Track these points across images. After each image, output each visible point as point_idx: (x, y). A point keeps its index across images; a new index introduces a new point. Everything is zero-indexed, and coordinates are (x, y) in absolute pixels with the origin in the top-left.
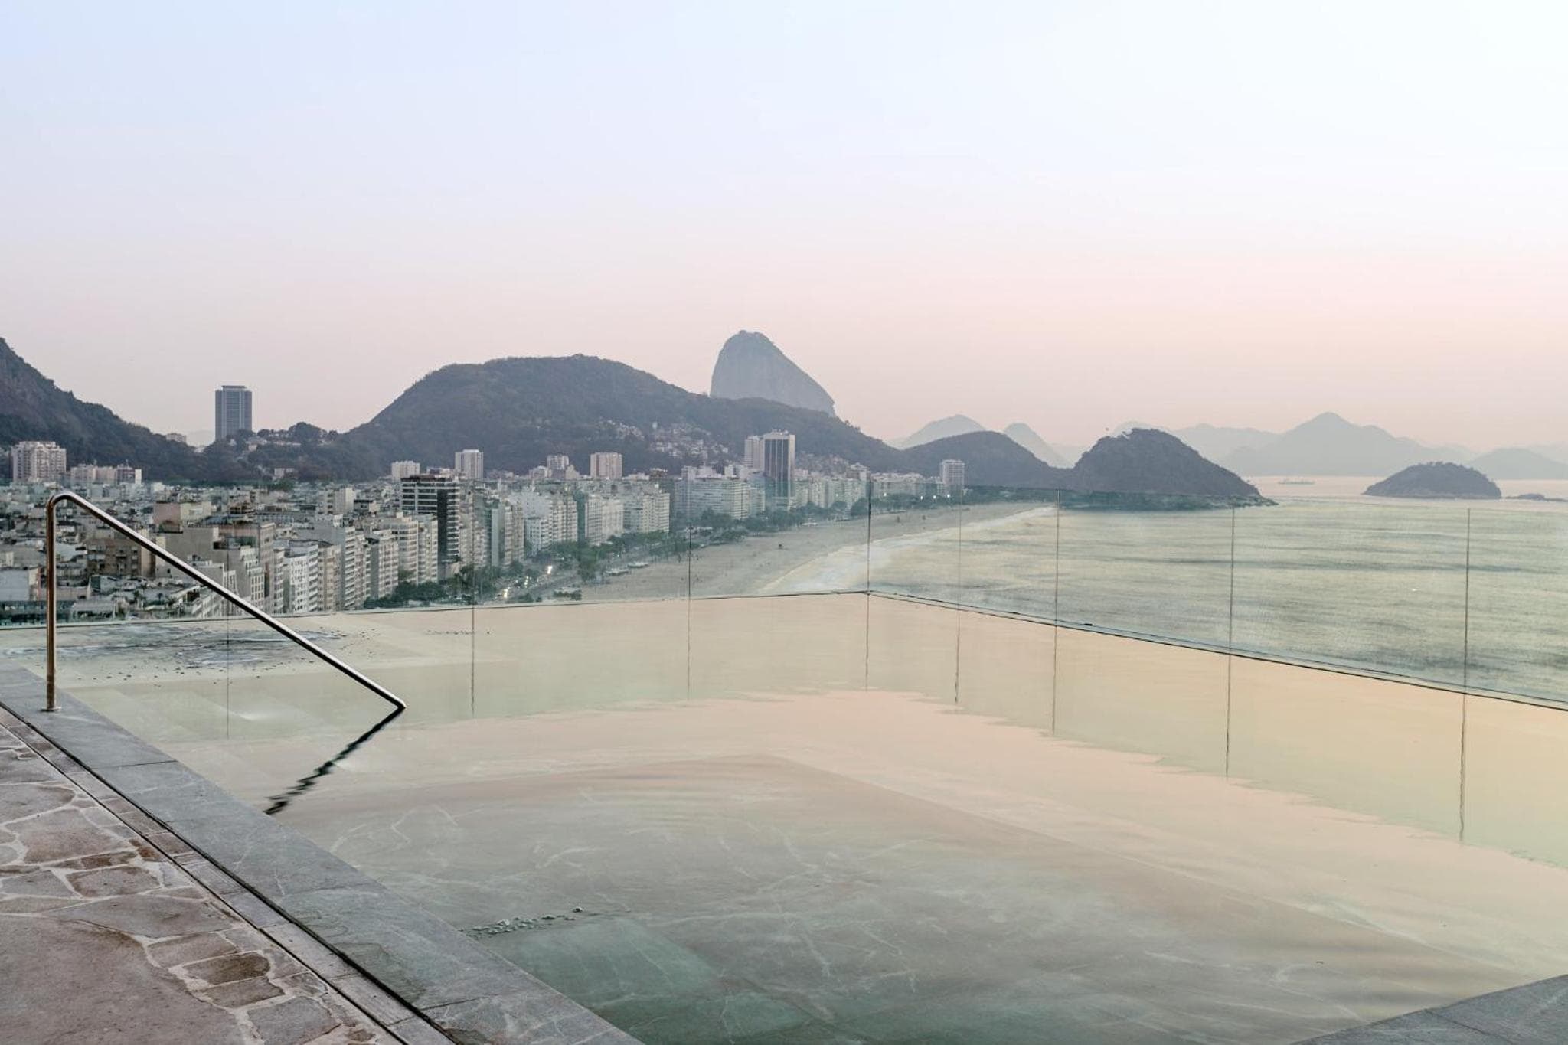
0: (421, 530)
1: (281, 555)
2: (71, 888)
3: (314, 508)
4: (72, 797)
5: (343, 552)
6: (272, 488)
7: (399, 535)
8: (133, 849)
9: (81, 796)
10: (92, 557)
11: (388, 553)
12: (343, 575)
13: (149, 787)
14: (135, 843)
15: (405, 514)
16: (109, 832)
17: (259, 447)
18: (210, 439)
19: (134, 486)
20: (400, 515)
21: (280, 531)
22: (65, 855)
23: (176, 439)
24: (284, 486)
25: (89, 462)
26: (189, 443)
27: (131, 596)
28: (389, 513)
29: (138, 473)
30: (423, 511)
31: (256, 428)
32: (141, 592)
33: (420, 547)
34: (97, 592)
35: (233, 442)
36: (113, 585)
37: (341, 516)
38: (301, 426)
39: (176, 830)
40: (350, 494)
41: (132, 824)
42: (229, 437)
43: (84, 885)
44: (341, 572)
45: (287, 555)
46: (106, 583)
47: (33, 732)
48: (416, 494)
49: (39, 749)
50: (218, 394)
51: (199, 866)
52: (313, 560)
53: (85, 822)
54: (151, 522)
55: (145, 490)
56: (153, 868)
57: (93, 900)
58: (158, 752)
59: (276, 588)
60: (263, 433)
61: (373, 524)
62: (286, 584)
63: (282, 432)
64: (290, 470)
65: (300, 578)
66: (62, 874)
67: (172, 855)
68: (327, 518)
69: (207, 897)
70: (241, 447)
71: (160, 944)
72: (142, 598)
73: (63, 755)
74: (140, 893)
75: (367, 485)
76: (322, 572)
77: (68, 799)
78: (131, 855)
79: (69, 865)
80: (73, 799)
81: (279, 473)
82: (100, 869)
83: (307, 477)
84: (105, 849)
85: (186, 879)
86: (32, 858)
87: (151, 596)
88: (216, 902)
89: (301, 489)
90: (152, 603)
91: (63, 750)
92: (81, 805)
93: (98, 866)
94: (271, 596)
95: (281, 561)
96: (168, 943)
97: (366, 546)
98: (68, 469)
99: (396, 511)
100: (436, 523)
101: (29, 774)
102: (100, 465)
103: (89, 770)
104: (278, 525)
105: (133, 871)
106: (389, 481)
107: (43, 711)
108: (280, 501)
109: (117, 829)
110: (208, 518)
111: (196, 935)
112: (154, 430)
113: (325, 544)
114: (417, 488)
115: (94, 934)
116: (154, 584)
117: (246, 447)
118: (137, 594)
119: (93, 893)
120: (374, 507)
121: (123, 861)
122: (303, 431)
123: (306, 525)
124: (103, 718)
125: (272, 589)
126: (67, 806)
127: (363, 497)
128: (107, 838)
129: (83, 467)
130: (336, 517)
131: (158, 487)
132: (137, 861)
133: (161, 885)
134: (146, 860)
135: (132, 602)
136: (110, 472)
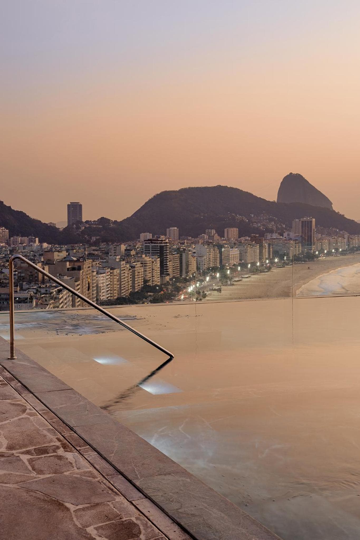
0: (153, 262)
1: (95, 273)
2: (30, 468)
3: (108, 253)
4: (26, 410)
5: (120, 272)
6: (91, 245)
7: (144, 264)
8: (58, 444)
9: (30, 409)
10: (19, 275)
11: (139, 272)
12: (121, 282)
13: (62, 404)
14: (59, 440)
15: (146, 256)
16: (45, 432)
17: (85, 227)
18: (66, 225)
19: (35, 245)
20: (144, 256)
21: (94, 263)
22: (25, 446)
23: (52, 225)
24: (96, 243)
25: (18, 235)
26: (57, 227)
27: (35, 291)
28: (139, 255)
29: (37, 239)
30: (153, 254)
31: (84, 220)
32: (39, 289)
33: (153, 269)
34: (22, 289)
35: (75, 226)
36: (28, 286)
37: (119, 257)
38: (102, 218)
39: (78, 432)
40: (123, 247)
41: (56, 427)
42: (73, 224)
43: (36, 467)
44: (120, 280)
45: (97, 273)
46: (25, 285)
47: (5, 371)
48: (151, 247)
49: (9, 380)
50: (68, 205)
51: (92, 455)
52: (108, 276)
53: (33, 425)
54: (42, 260)
55: (40, 247)
56: (70, 456)
57: (42, 477)
58: (63, 384)
59: (93, 287)
60: (87, 222)
61: (133, 260)
62: (97, 286)
63: (94, 221)
64: (98, 238)
65: (103, 283)
66: (25, 458)
67: (78, 448)
68: (114, 258)
69: (100, 478)
70: (78, 228)
71: (79, 510)
72: (40, 292)
73: (19, 384)
74: (65, 473)
75: (130, 243)
76: (112, 280)
77: (24, 411)
78: (58, 448)
79: (28, 452)
80: (27, 411)
81: (94, 239)
82: (43, 456)
83: (105, 240)
84: (45, 443)
85: (87, 465)
86: (10, 448)
87: (43, 291)
88: (105, 481)
89: (103, 245)
90: (43, 294)
91: (19, 382)
92: (31, 414)
93: (42, 454)
94: (91, 291)
95: (95, 276)
96: (83, 509)
97: (130, 269)
98: (10, 238)
99: (142, 254)
100: (159, 259)
101: (6, 395)
102: (22, 236)
103: (33, 393)
104: (93, 261)
105: (60, 458)
106: (139, 241)
107: (9, 359)
108: (94, 250)
109: (49, 430)
110: (65, 258)
111: (97, 504)
112: (43, 222)
113: (112, 269)
114: (151, 245)
115: (44, 501)
116: (44, 286)
117: (80, 228)
118: (37, 290)
119: (40, 472)
120: (133, 253)
121: (54, 451)
122: (103, 221)
123: (105, 261)
124: (35, 363)
125: (91, 288)
126: (24, 416)
127: (128, 248)
128: (45, 436)
129: (15, 237)
130: (117, 257)
131: (45, 245)
132: (61, 452)
133: (75, 468)
134: (66, 451)
135: (35, 293)
136: (26, 239)
